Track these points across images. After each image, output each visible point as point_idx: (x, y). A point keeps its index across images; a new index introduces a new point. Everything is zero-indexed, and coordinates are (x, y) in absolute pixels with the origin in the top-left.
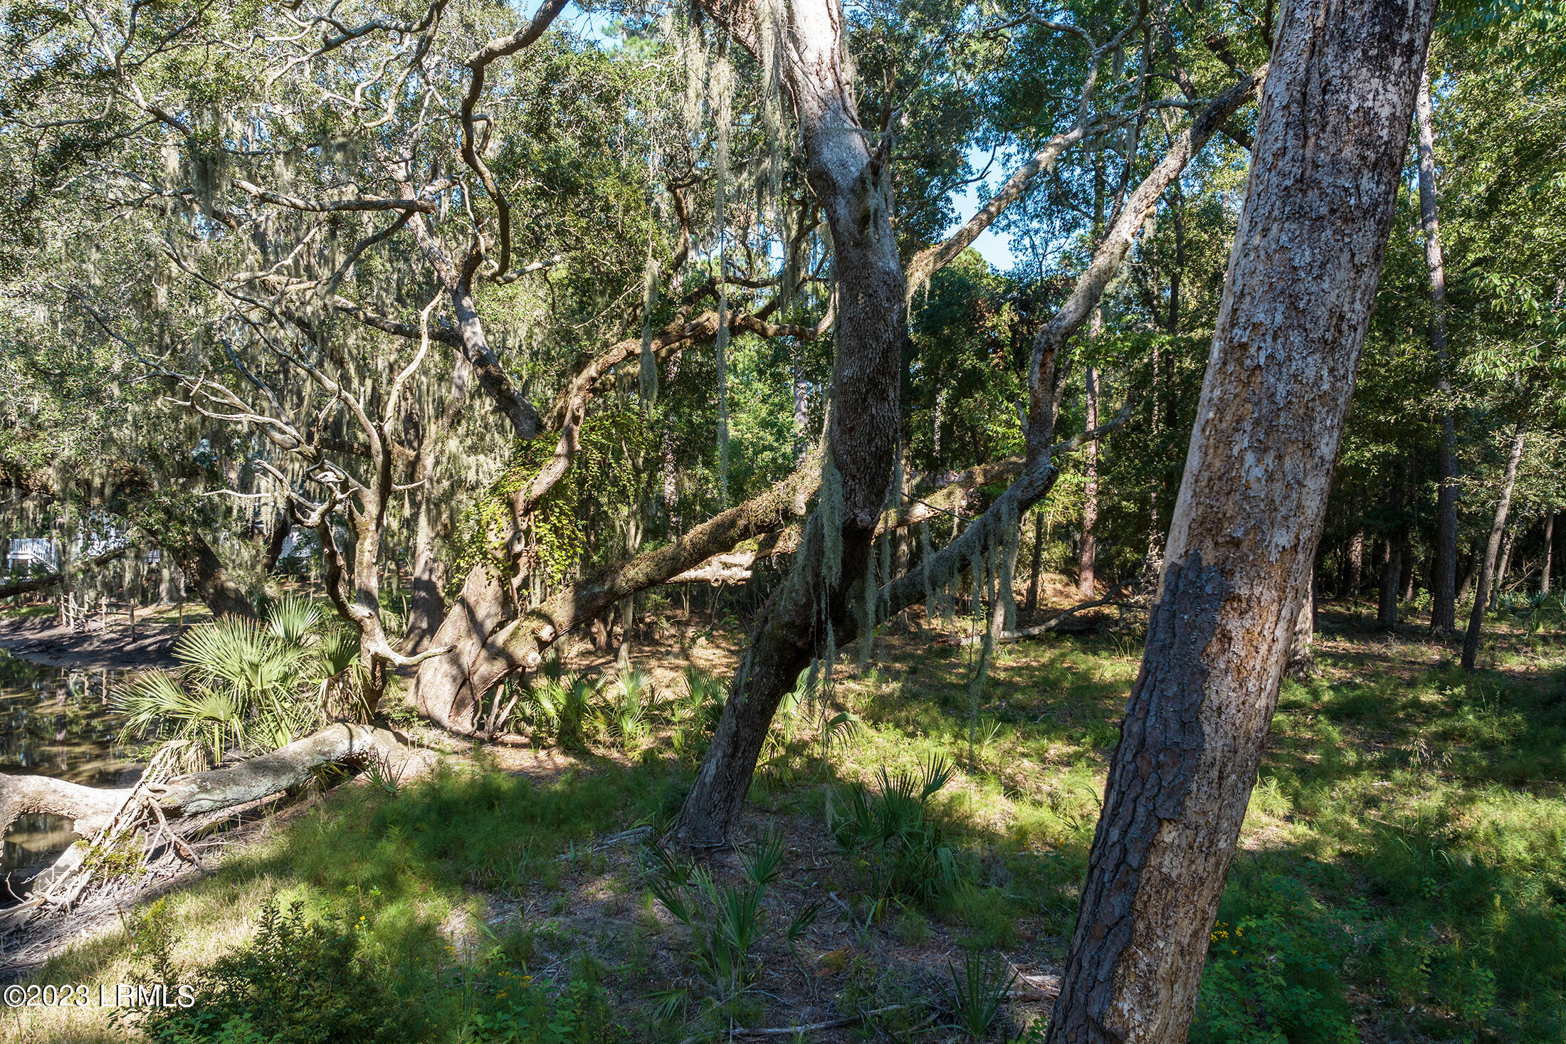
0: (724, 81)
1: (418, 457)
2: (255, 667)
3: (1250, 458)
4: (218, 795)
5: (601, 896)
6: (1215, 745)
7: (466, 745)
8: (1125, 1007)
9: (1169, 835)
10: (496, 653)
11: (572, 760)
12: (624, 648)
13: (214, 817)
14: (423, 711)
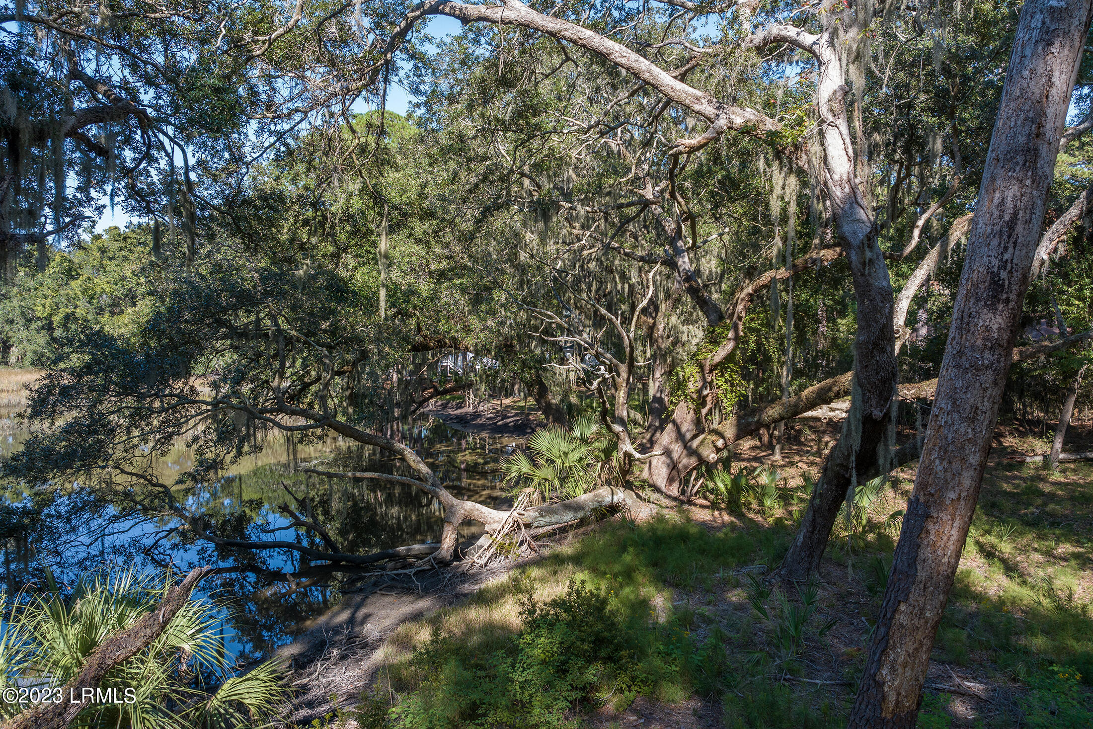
0: (793, 187)
1: (654, 324)
2: (566, 454)
3: (937, 462)
4: (547, 519)
5: (734, 599)
6: (922, 575)
7: (674, 503)
8: (884, 673)
9: (903, 607)
10: (692, 452)
11: (733, 519)
12: (778, 447)
13: (545, 529)
14: (651, 482)
